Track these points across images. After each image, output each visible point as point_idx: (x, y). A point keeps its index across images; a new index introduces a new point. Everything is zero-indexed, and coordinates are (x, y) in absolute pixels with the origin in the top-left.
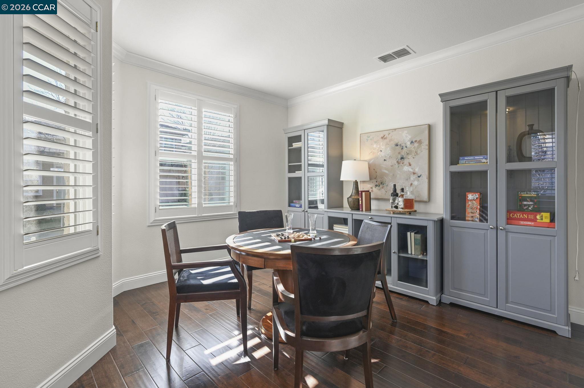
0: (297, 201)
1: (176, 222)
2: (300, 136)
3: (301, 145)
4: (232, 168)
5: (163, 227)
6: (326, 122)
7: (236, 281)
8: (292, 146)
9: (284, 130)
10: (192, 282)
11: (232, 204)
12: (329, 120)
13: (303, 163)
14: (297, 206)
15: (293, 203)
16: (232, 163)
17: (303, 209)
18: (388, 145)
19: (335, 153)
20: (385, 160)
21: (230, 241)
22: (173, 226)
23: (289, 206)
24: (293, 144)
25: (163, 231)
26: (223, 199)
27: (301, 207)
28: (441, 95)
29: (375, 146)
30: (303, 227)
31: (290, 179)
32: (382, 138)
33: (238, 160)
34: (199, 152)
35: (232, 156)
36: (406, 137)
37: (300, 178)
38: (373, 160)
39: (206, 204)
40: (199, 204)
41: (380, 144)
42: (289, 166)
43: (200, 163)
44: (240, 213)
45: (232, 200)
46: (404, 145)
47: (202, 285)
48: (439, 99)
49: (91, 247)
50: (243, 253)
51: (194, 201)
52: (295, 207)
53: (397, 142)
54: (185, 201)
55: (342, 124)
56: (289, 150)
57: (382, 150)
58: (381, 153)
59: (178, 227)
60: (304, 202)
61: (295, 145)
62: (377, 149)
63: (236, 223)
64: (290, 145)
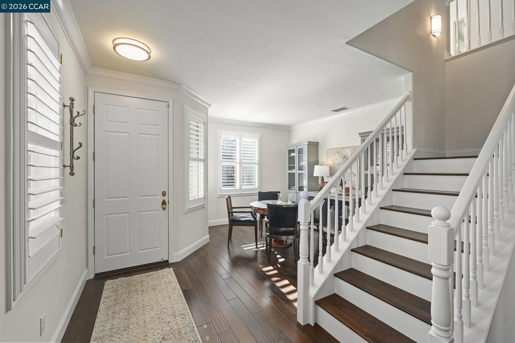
0: (293, 186)
1: (231, 196)
2: (294, 150)
3: (294, 155)
4: (257, 168)
5: (226, 197)
6: (307, 143)
7: (253, 220)
8: (291, 155)
9: (286, 145)
10: (237, 219)
11: (257, 187)
12: (308, 142)
13: (295, 165)
14: (293, 189)
15: (291, 187)
16: (257, 165)
17: (295, 191)
18: (340, 156)
19: (313, 159)
20: (339, 165)
21: (252, 204)
22: (229, 197)
23: (289, 189)
24: (291, 154)
25: (227, 199)
26: (252, 185)
27: (295, 190)
28: (359, 134)
29: (334, 157)
30: (296, 201)
31: (289, 174)
32: (337, 152)
33: (260, 164)
34: (240, 161)
35: (257, 162)
36: (349, 152)
37: (295, 173)
38: (333, 165)
39: (244, 187)
40: (240, 187)
41: (336, 156)
42: (289, 166)
43: (240, 166)
44: (259, 192)
45: (257, 185)
46: (348, 157)
47: (241, 220)
48: (359, 135)
49: (203, 203)
50: (257, 209)
51: (237, 186)
52: (292, 190)
53: (344, 155)
54: (233, 185)
55: (318, 143)
56: (289, 157)
57: (337, 159)
58: (337, 161)
59: (232, 198)
60: (297, 187)
61: (292, 154)
62: (335, 158)
63: (257, 197)
64: (289, 154)
